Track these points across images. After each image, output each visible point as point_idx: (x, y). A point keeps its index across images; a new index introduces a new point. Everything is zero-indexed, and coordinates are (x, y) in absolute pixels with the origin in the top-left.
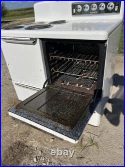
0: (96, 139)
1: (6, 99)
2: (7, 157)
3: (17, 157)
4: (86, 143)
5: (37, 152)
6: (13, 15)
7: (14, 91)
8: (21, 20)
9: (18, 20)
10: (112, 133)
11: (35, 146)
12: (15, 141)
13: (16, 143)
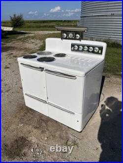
0: (78, 141)
1: (16, 104)
2: (12, 146)
3: (20, 147)
4: (70, 143)
5: (34, 145)
6: (29, 27)
7: (23, 98)
8: (36, 32)
9: (33, 32)
10: (91, 139)
11: (33, 141)
12: (19, 136)
13: (20, 137)
